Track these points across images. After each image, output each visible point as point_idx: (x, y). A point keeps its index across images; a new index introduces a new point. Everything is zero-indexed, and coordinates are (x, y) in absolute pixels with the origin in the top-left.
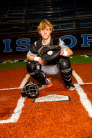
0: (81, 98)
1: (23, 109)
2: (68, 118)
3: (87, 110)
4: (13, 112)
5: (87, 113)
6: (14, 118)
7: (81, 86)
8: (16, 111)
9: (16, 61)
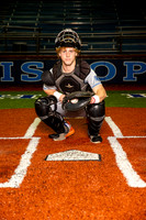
0: (117, 157)
1: (29, 169)
2: (96, 185)
3: (125, 175)
4: (13, 173)
5: (125, 180)
6: (15, 181)
7: (119, 140)
8: (17, 171)
9: (19, 96)
